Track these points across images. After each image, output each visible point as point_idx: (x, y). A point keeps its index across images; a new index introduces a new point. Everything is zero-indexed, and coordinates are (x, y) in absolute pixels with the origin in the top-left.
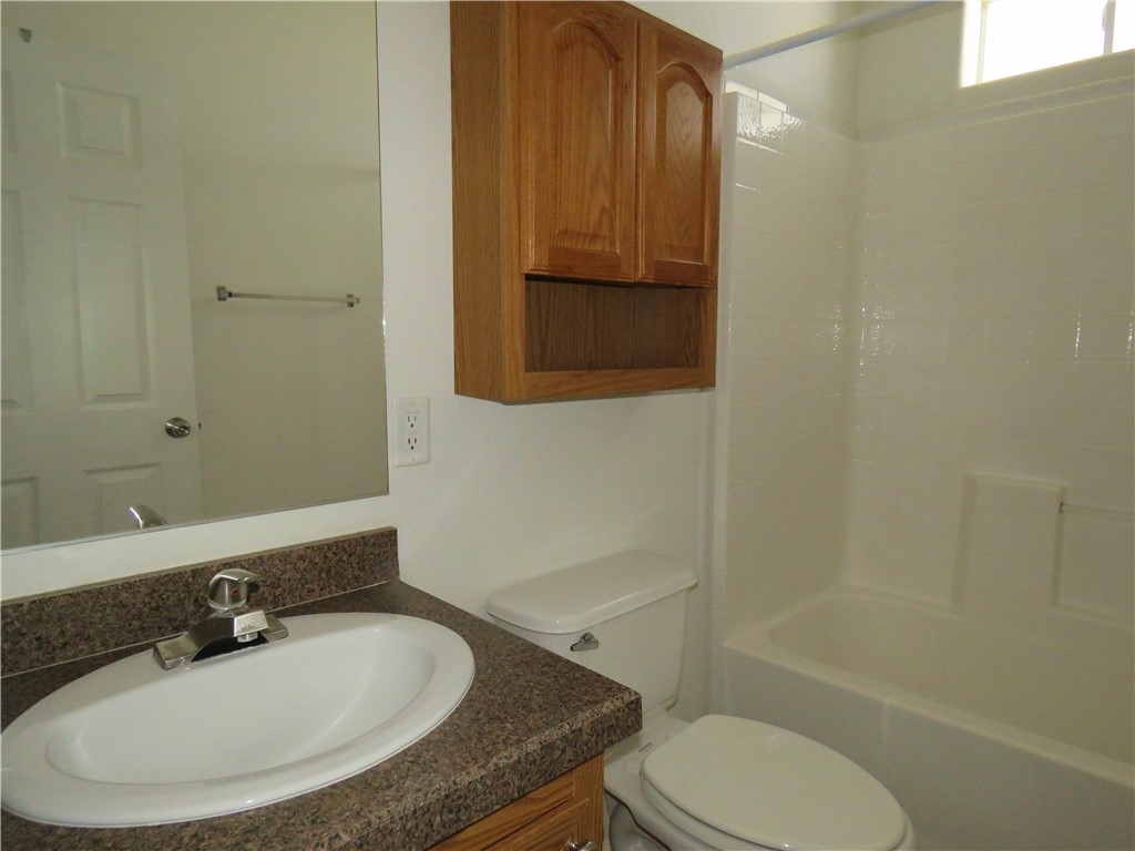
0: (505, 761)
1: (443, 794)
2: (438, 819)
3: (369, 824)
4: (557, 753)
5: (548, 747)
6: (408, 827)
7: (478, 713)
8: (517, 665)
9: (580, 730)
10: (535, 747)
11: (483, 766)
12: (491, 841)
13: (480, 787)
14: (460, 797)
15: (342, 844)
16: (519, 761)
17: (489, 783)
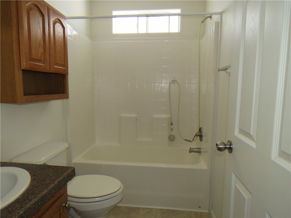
0: (52, 187)
1: (40, 197)
2: (40, 203)
3: (26, 208)
4: (61, 183)
5: (59, 182)
6: (34, 206)
7: (37, 181)
8: (40, 170)
9: (65, 177)
10: (57, 183)
11: (47, 189)
12: (47, 208)
13: (47, 194)
14: (44, 197)
15: (21, 214)
16: (54, 187)
17: (49, 193)
